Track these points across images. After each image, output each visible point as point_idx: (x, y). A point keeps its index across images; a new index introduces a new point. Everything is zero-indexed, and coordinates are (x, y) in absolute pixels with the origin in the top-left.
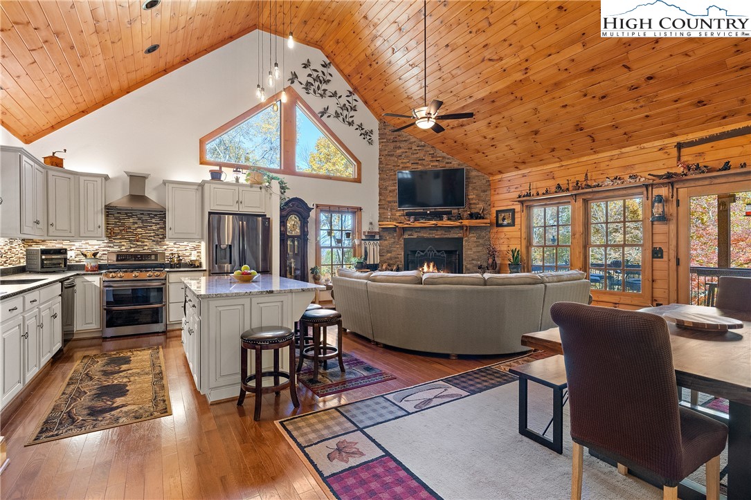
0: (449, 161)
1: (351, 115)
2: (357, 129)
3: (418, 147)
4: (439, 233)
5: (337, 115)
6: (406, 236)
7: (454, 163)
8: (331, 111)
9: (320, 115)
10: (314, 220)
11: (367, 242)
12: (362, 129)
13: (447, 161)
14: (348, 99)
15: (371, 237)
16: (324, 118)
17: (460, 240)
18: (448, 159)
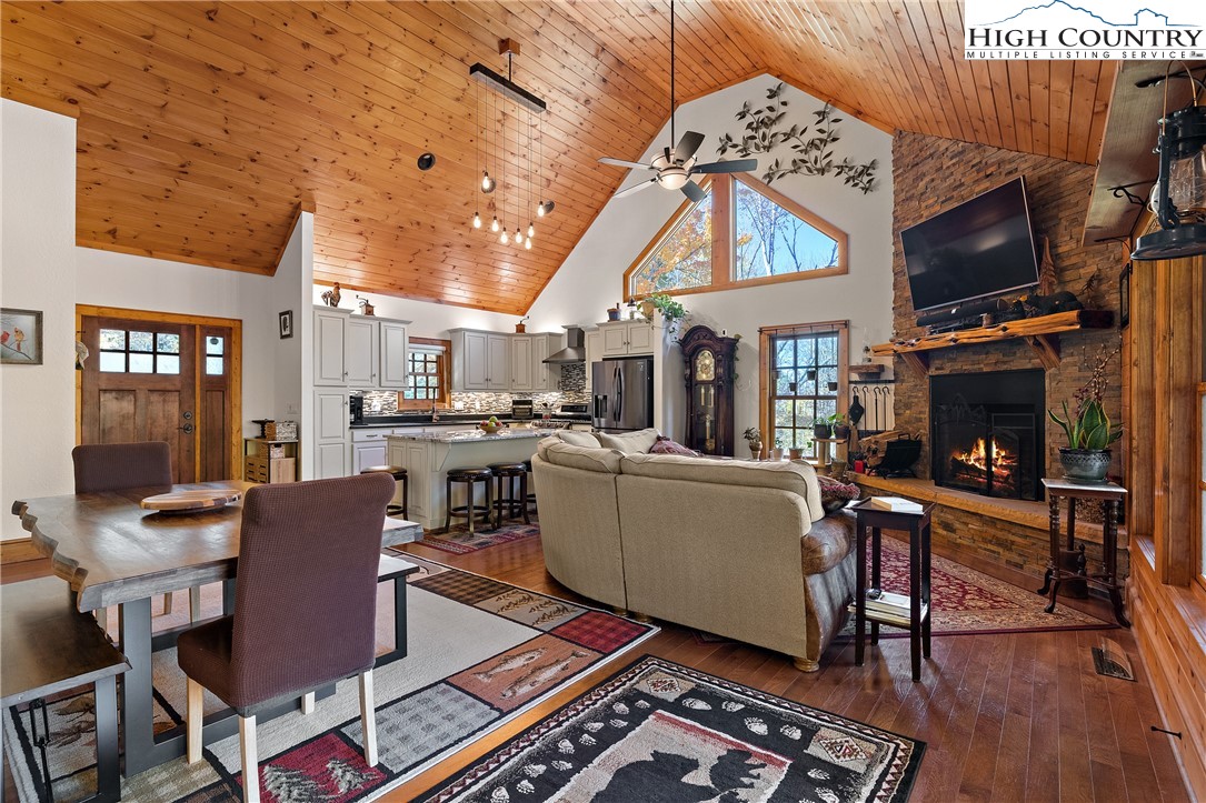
0: (1014, 165)
1: (825, 153)
2: (839, 173)
3: (951, 159)
4: (992, 358)
5: (797, 166)
6: (932, 372)
7: (1023, 166)
8: (787, 165)
9: (766, 181)
10: (757, 353)
11: (860, 387)
12: (851, 169)
13: (1009, 167)
14: (820, 126)
15: (873, 375)
16: (775, 184)
17: (1038, 373)
18: (1011, 161)
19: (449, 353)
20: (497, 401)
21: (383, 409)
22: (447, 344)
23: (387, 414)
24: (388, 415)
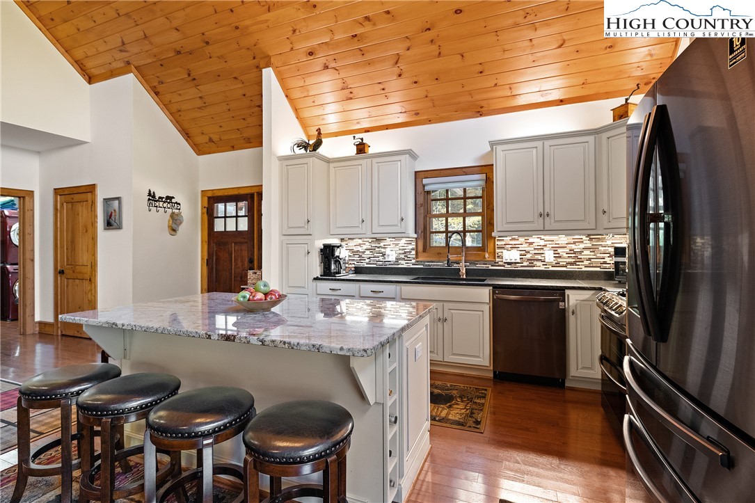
19: (489, 182)
20: (593, 249)
21: (398, 259)
22: (486, 170)
23: (403, 264)
24: (405, 266)
